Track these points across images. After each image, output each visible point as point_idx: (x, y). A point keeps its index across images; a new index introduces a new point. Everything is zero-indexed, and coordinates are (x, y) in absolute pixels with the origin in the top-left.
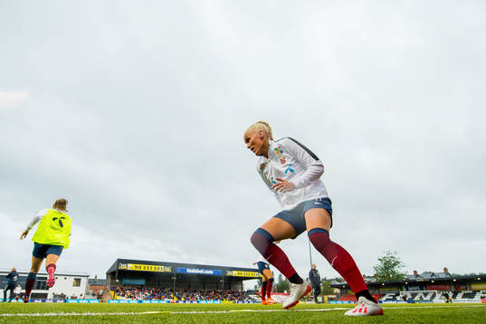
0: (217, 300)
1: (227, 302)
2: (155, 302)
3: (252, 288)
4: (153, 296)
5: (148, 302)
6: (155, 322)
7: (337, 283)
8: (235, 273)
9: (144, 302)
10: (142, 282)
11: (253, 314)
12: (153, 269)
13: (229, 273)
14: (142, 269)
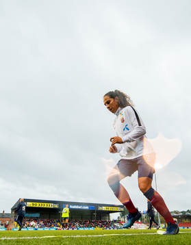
0: (91, 227)
1: (98, 229)
2: (47, 229)
3: (116, 219)
4: (45, 225)
5: (42, 229)
6: (53, 243)
7: (175, 215)
8: (104, 208)
9: (39, 229)
10: (37, 215)
11: (119, 237)
12: (46, 205)
13: (100, 208)
14: (38, 206)
